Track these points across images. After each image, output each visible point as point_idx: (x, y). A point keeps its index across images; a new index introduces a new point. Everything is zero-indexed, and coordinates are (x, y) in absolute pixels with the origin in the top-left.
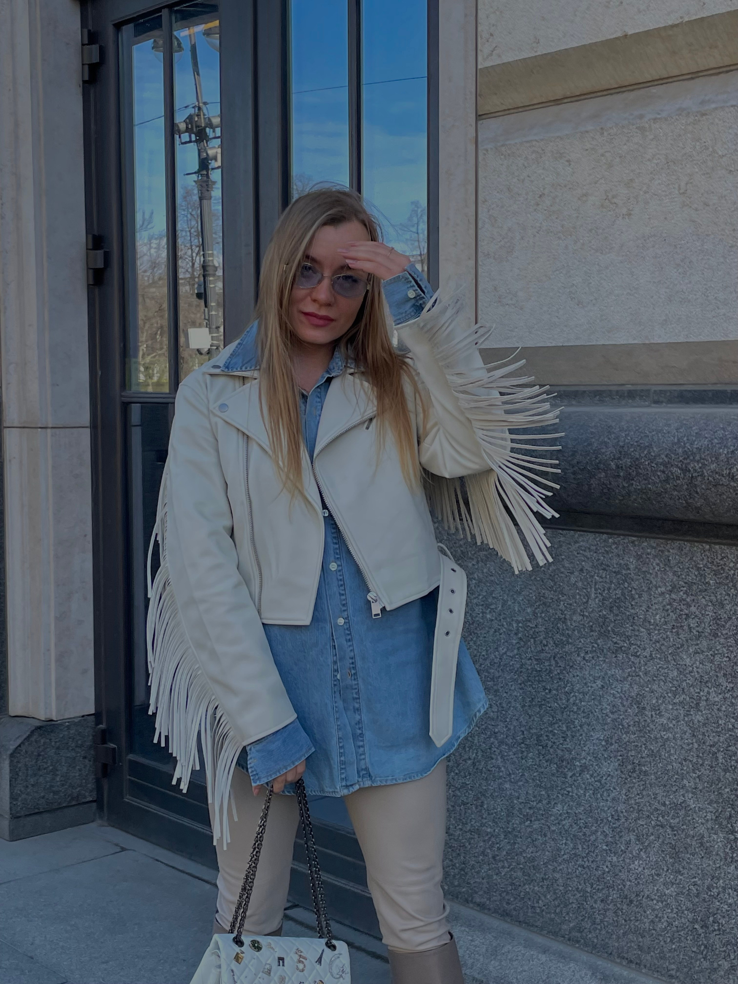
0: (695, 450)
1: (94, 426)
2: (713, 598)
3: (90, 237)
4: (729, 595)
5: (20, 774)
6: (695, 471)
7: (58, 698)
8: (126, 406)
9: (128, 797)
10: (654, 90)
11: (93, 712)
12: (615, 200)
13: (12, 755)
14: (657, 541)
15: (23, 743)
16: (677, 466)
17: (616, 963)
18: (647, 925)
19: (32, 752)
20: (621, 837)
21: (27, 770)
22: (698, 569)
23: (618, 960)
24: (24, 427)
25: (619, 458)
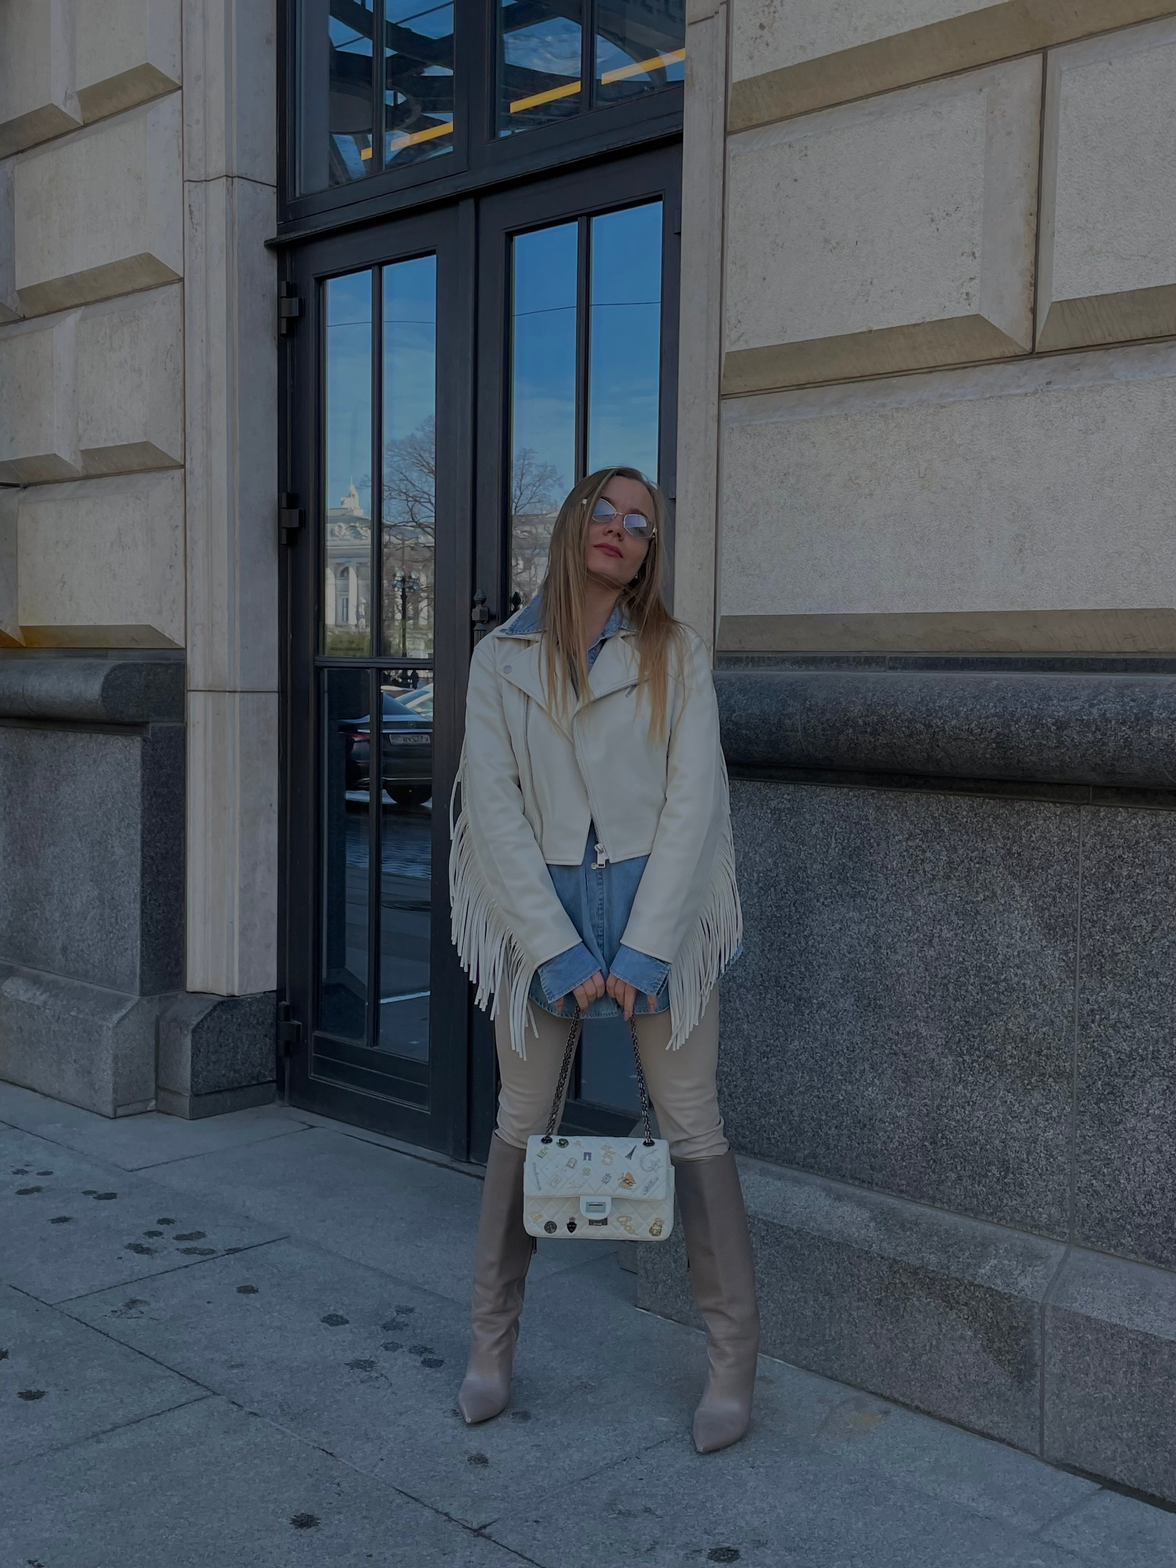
0: (937, 708)
1: (282, 691)
2: (947, 844)
3: (284, 495)
4: (961, 841)
5: (202, 1050)
6: (937, 726)
7: (240, 972)
8: (319, 670)
9: (313, 1074)
10: (894, 381)
11: (275, 989)
12: (857, 481)
13: (194, 1031)
14: (895, 793)
15: (205, 1018)
16: (921, 722)
17: (849, 1184)
18: (879, 1146)
19: (214, 1028)
20: (855, 1067)
21: (208, 1046)
22: (934, 818)
23: (851, 1181)
24: (209, 691)
25: (867, 716)
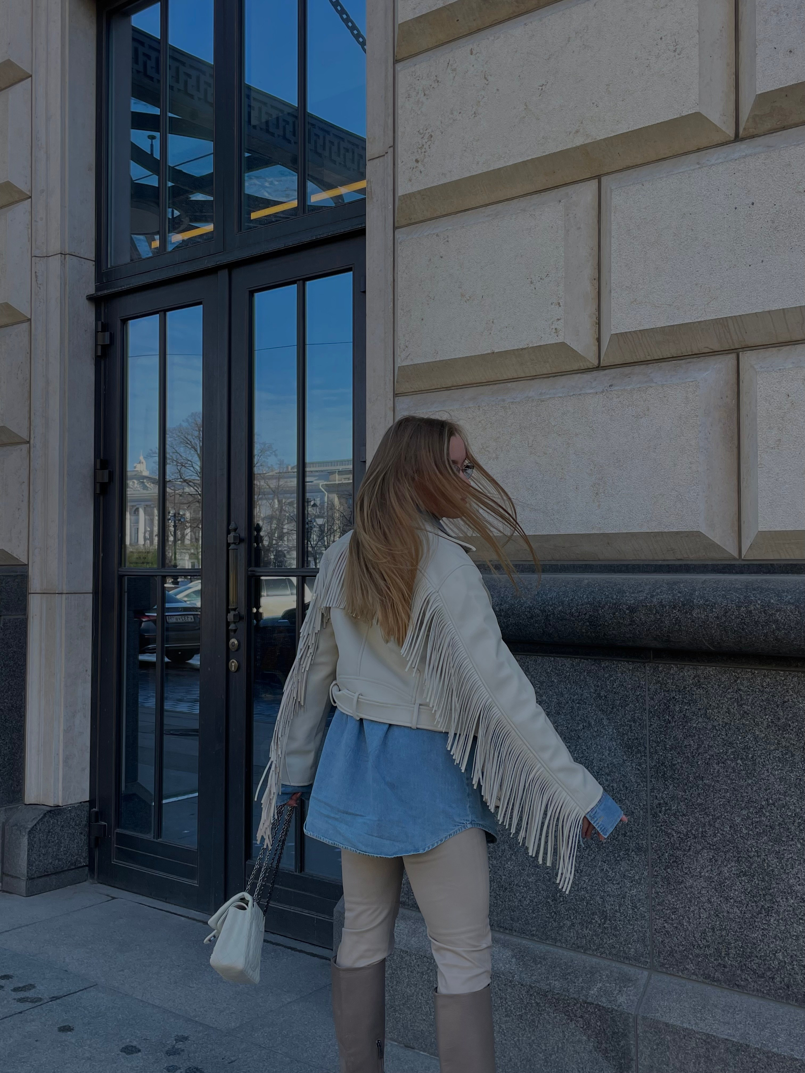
0: (548, 599)
1: (95, 593)
2: (557, 690)
3: (98, 461)
4: (566, 688)
5: (35, 846)
6: (549, 611)
7: (63, 789)
8: (121, 577)
9: (115, 860)
10: (509, 385)
11: (88, 799)
12: (487, 449)
13: (30, 832)
14: (520, 656)
15: (38, 823)
16: (538, 608)
18: (516, 903)
19: (44, 830)
20: (499, 847)
21: (40, 843)
22: (547, 673)
23: (497, 929)
24: (44, 593)
25: (501, 604)
